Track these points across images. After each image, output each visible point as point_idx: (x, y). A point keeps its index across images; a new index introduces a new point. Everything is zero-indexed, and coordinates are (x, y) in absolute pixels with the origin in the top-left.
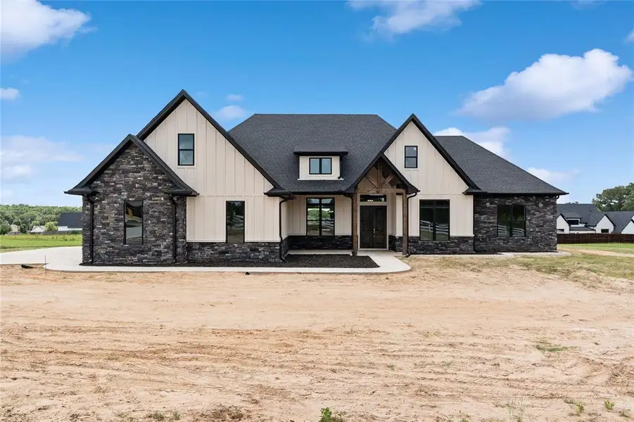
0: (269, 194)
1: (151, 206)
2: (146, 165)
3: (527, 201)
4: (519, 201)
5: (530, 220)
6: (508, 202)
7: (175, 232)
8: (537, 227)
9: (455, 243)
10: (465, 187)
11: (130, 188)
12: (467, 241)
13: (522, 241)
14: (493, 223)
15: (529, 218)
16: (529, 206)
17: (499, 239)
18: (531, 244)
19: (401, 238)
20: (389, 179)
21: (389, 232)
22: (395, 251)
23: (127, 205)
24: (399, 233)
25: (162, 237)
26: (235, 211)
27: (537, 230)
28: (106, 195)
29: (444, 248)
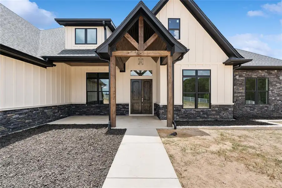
3: (270, 74)
4: (263, 74)
5: (272, 90)
6: (254, 75)
8: (278, 96)
9: (216, 111)
12: (227, 109)
13: (266, 108)
14: (242, 93)
15: (271, 89)
16: (272, 78)
17: (247, 107)
18: (272, 111)
19: (165, 107)
21: (154, 101)
22: (160, 119)
24: (163, 101)
27: (278, 98)
29: (206, 116)
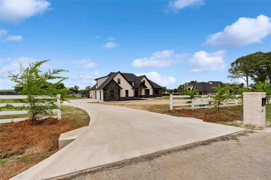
0: (132, 89)
1: (115, 91)
2: (114, 84)
4: (158, 89)
6: (156, 89)
7: (119, 95)
10: (152, 87)
11: (112, 88)
12: (152, 96)
14: (155, 93)
15: (159, 92)
20: (143, 86)
23: (111, 91)
25: (117, 96)
26: (127, 91)
27: (160, 94)
28: (107, 89)
